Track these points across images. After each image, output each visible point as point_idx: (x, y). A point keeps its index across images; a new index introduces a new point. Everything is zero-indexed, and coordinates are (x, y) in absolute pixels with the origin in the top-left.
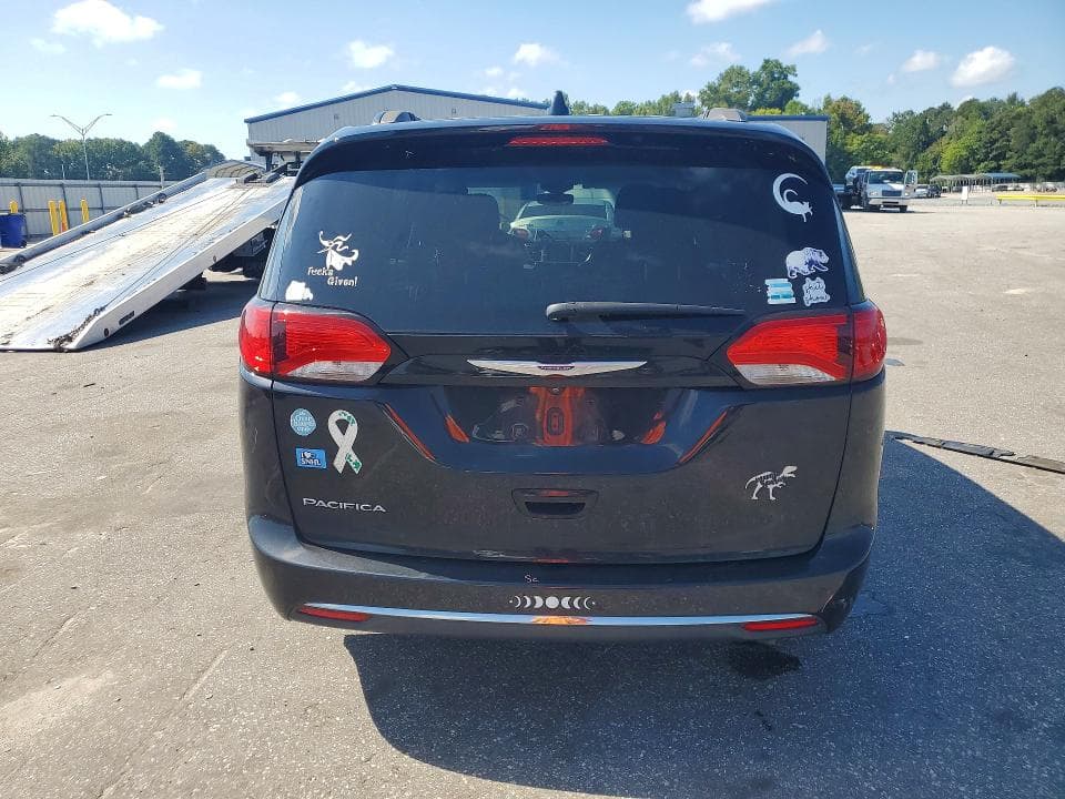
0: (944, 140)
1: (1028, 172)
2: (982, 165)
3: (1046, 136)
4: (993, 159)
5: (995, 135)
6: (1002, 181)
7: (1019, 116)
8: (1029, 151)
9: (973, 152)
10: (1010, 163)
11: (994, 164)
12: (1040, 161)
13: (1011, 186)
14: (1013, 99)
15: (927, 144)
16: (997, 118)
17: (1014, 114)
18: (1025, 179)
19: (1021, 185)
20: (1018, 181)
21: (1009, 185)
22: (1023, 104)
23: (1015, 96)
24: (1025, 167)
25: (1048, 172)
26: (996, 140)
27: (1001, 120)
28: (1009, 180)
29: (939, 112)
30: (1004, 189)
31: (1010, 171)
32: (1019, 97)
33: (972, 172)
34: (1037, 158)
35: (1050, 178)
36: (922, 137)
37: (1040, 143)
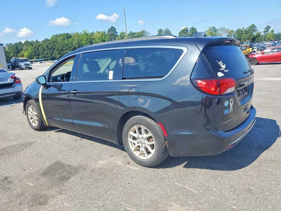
0: (23, 51)
1: (46, 58)
2: (35, 57)
3: (47, 50)
4: (37, 55)
5: (36, 50)
6: (40, 61)
7: (40, 45)
8: (45, 53)
9: (32, 54)
10: (41, 56)
11: (37, 57)
12: (48, 56)
13: (43, 62)
14: (37, 41)
15: (19, 52)
16: (34, 46)
17: (38, 45)
18: (46, 60)
19: (45, 62)
20: (44, 61)
21: (42, 62)
22: (40, 42)
23: (37, 40)
24: (45, 57)
25: (50, 58)
26: (36, 51)
27: (36, 46)
28: (42, 61)
29: (19, 44)
30: (42, 63)
31: (42, 58)
32: (38, 41)
33: (33, 59)
34: (47, 55)
35: (51, 60)
36: (17, 50)
37: (46, 51)
